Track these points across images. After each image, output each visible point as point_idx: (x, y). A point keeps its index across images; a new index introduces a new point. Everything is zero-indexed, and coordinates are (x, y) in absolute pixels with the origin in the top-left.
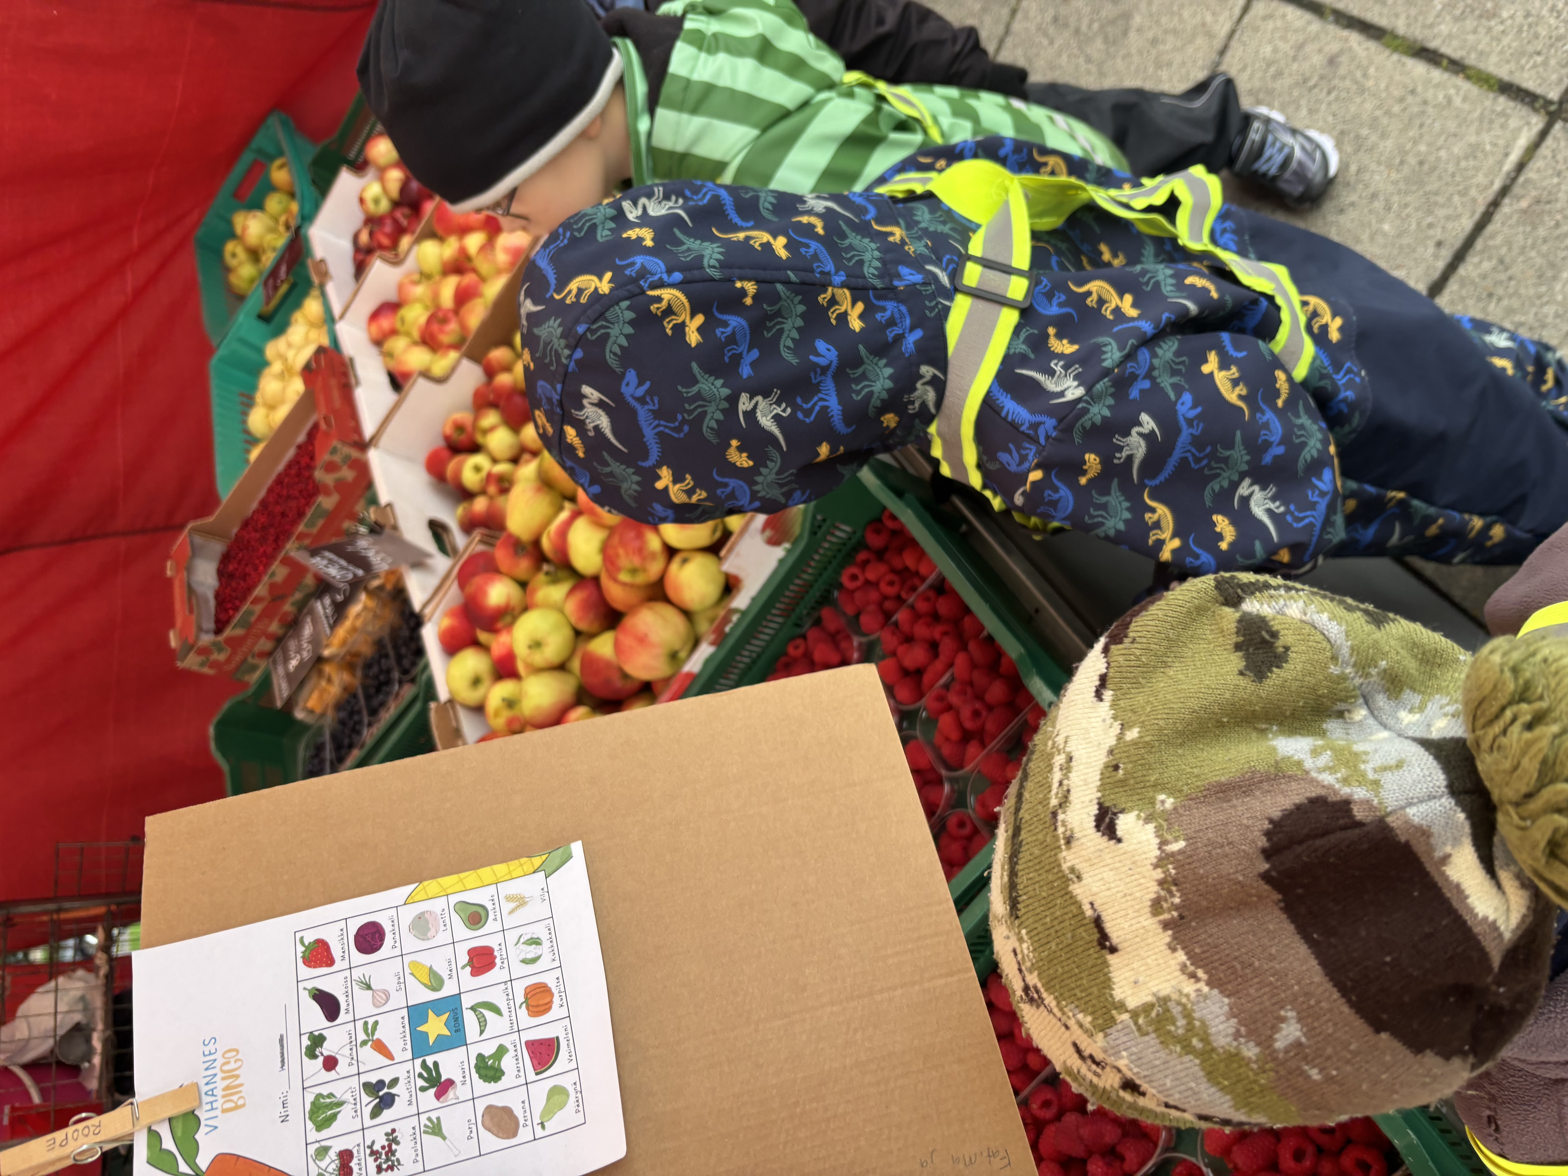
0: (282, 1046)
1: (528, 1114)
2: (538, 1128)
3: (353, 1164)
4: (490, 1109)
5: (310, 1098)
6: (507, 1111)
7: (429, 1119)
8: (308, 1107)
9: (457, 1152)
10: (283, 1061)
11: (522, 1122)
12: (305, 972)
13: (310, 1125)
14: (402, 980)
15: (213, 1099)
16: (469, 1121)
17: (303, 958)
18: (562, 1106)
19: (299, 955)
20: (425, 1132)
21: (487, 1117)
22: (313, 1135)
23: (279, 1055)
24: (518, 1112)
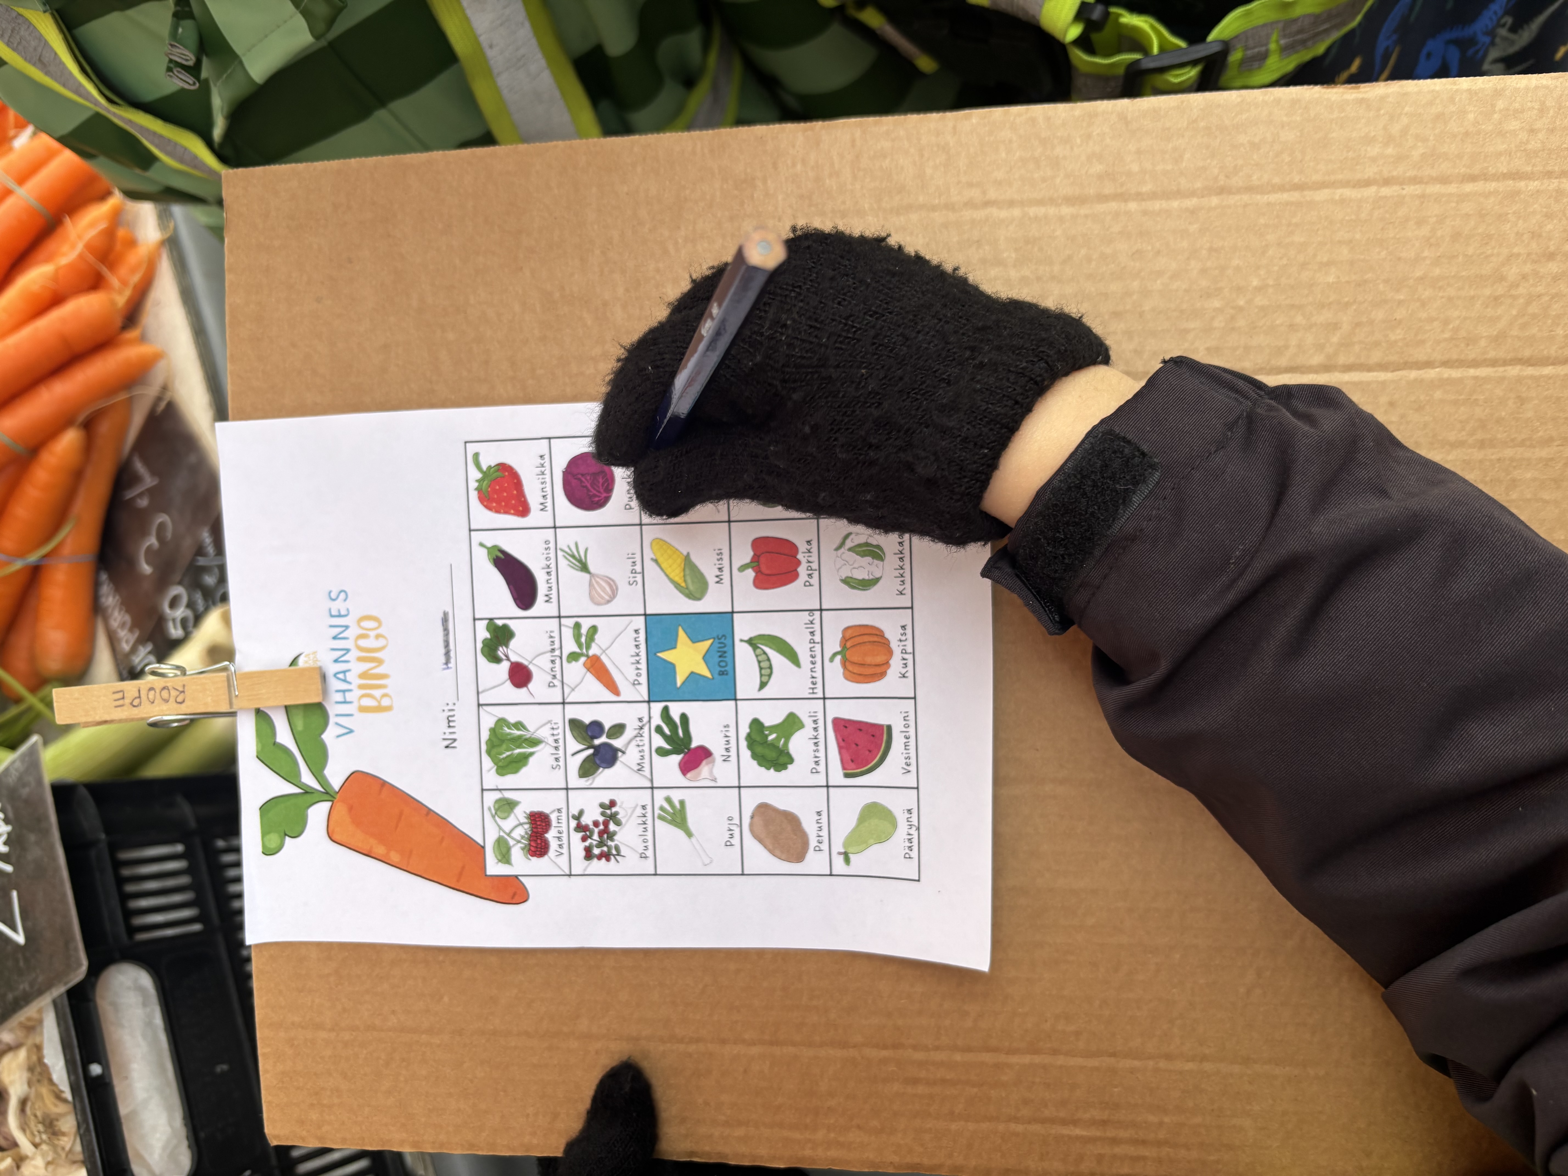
0: (446, 630)
1: (825, 833)
2: (839, 861)
3: (550, 836)
4: (763, 809)
5: (488, 722)
6: (792, 820)
7: (668, 800)
8: (485, 735)
9: (707, 861)
10: (447, 654)
11: (813, 842)
12: (483, 516)
13: (488, 763)
14: (638, 568)
15: (344, 686)
16: (730, 819)
17: (479, 490)
18: (883, 838)
19: (473, 485)
20: (661, 818)
21: (758, 820)
22: (492, 779)
23: (441, 644)
24: (809, 826)
